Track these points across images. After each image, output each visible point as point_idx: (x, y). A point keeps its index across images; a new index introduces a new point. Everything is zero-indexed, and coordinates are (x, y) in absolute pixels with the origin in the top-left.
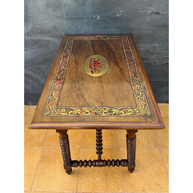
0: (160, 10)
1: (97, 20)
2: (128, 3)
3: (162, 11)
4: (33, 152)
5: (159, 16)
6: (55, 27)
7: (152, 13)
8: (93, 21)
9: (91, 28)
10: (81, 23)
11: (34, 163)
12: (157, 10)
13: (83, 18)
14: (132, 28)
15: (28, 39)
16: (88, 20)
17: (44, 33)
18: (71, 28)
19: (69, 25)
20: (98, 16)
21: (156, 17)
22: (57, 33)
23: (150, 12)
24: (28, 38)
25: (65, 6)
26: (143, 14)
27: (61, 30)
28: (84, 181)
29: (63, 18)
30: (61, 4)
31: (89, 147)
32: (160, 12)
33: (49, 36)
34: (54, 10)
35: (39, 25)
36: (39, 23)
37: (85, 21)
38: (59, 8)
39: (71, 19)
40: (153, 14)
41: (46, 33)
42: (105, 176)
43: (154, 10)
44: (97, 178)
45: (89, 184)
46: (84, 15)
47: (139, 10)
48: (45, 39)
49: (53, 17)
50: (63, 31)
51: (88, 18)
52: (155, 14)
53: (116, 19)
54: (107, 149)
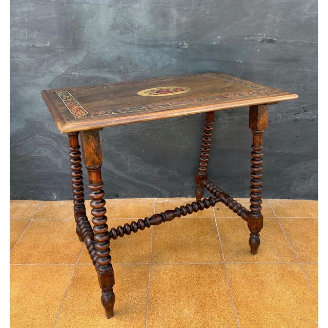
0: (274, 37)
1: (184, 49)
2: (229, 27)
3: (276, 38)
4: (57, 271)
5: (274, 45)
6: (119, 58)
7: (263, 41)
8: (178, 50)
9: (174, 60)
10: (159, 52)
11: (59, 287)
12: (269, 36)
13: (163, 46)
14: (235, 62)
15: (74, 75)
16: (170, 48)
17: (102, 66)
18: (144, 59)
19: (142, 55)
20: (185, 44)
21: (269, 46)
22: (122, 67)
23: (260, 39)
24: (76, 73)
25: (138, 28)
26: (250, 43)
27: (128, 62)
28: (159, 315)
29: (134, 44)
30: (132, 25)
31: (166, 263)
32: (275, 39)
33: (109, 72)
34: (121, 33)
35: (96, 53)
36: (97, 51)
37: (166, 49)
38: (129, 31)
39: (146, 46)
40: (265, 43)
41: (104, 67)
42: (200, 306)
43: (266, 36)
44: (185, 310)
45: (169, 321)
46: (166, 41)
47: (245, 37)
48: (101, 76)
49: (118, 43)
50: (131, 64)
51: (170, 46)
52: (267, 42)
53: (211, 48)
54: (200, 265)
